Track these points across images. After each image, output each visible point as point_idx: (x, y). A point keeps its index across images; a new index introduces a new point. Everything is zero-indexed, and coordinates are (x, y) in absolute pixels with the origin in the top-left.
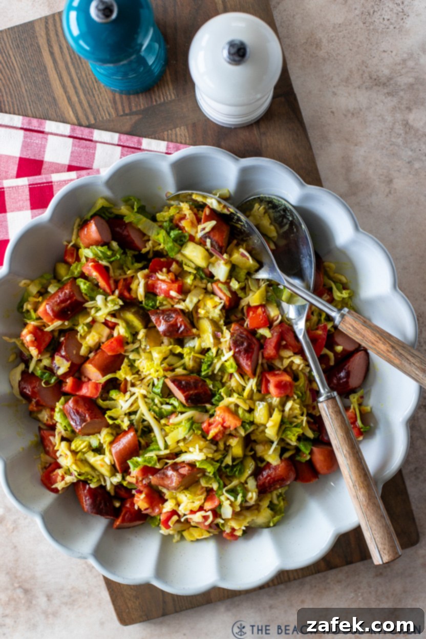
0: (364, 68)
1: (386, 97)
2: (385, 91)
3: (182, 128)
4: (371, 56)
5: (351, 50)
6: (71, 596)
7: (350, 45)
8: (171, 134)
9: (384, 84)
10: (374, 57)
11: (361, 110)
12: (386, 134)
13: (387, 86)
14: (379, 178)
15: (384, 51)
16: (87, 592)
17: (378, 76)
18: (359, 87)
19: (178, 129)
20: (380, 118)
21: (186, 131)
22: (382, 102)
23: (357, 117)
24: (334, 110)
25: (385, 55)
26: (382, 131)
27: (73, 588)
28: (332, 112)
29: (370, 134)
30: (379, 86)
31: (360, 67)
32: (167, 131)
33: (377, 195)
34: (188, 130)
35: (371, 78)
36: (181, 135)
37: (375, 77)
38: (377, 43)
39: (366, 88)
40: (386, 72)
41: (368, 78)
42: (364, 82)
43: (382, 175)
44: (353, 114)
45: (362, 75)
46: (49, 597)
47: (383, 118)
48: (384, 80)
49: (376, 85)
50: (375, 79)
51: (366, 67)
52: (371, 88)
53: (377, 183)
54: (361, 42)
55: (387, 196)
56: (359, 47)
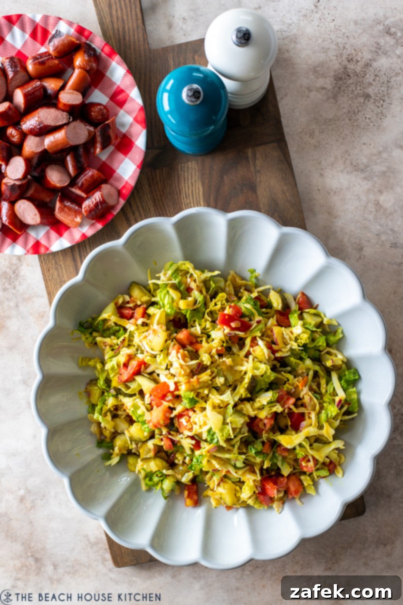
0: (347, 156)
1: (363, 181)
2: (363, 176)
3: (193, 162)
4: (353, 146)
5: (337, 141)
6: (73, 567)
7: (337, 137)
8: (184, 167)
9: (362, 170)
10: (355, 148)
11: (342, 189)
12: (360, 210)
13: (364, 172)
14: (352, 246)
15: (364, 144)
16: (87, 564)
17: (357, 164)
18: (342, 171)
19: (190, 163)
20: (357, 198)
21: (196, 165)
22: (359, 184)
23: (339, 195)
24: (320, 188)
25: (365, 147)
26: (357, 208)
27: (76, 560)
28: (319, 190)
29: (347, 210)
30: (358, 171)
31: (343, 155)
32: (181, 164)
33: (349, 259)
34: (198, 164)
35: (352, 164)
36: (192, 168)
37: (355, 164)
38: (359, 137)
39: (347, 172)
40: (365, 161)
41: (350, 164)
42: (346, 168)
43: (355, 243)
44: (335, 192)
45: (345, 161)
46: (55, 566)
47: (359, 198)
48: (362, 167)
49: (356, 170)
50: (355, 166)
51: (349, 155)
52: (351, 172)
53: (350, 250)
54: (346, 135)
55: (358, 260)
56: (344, 139)
